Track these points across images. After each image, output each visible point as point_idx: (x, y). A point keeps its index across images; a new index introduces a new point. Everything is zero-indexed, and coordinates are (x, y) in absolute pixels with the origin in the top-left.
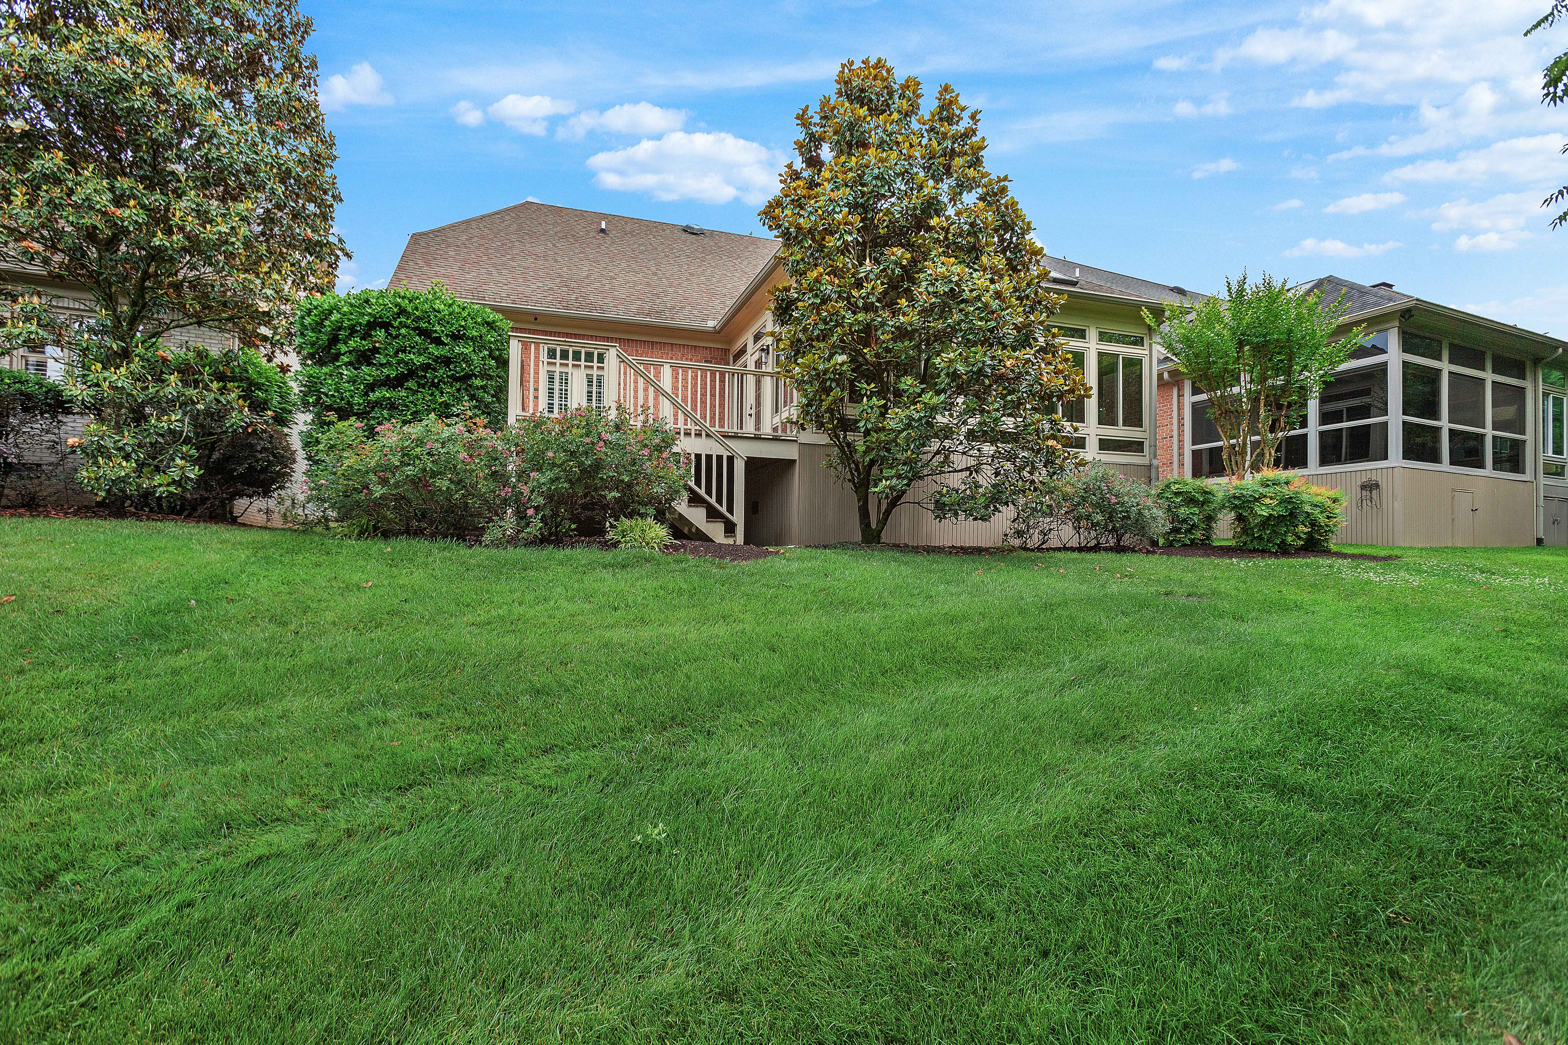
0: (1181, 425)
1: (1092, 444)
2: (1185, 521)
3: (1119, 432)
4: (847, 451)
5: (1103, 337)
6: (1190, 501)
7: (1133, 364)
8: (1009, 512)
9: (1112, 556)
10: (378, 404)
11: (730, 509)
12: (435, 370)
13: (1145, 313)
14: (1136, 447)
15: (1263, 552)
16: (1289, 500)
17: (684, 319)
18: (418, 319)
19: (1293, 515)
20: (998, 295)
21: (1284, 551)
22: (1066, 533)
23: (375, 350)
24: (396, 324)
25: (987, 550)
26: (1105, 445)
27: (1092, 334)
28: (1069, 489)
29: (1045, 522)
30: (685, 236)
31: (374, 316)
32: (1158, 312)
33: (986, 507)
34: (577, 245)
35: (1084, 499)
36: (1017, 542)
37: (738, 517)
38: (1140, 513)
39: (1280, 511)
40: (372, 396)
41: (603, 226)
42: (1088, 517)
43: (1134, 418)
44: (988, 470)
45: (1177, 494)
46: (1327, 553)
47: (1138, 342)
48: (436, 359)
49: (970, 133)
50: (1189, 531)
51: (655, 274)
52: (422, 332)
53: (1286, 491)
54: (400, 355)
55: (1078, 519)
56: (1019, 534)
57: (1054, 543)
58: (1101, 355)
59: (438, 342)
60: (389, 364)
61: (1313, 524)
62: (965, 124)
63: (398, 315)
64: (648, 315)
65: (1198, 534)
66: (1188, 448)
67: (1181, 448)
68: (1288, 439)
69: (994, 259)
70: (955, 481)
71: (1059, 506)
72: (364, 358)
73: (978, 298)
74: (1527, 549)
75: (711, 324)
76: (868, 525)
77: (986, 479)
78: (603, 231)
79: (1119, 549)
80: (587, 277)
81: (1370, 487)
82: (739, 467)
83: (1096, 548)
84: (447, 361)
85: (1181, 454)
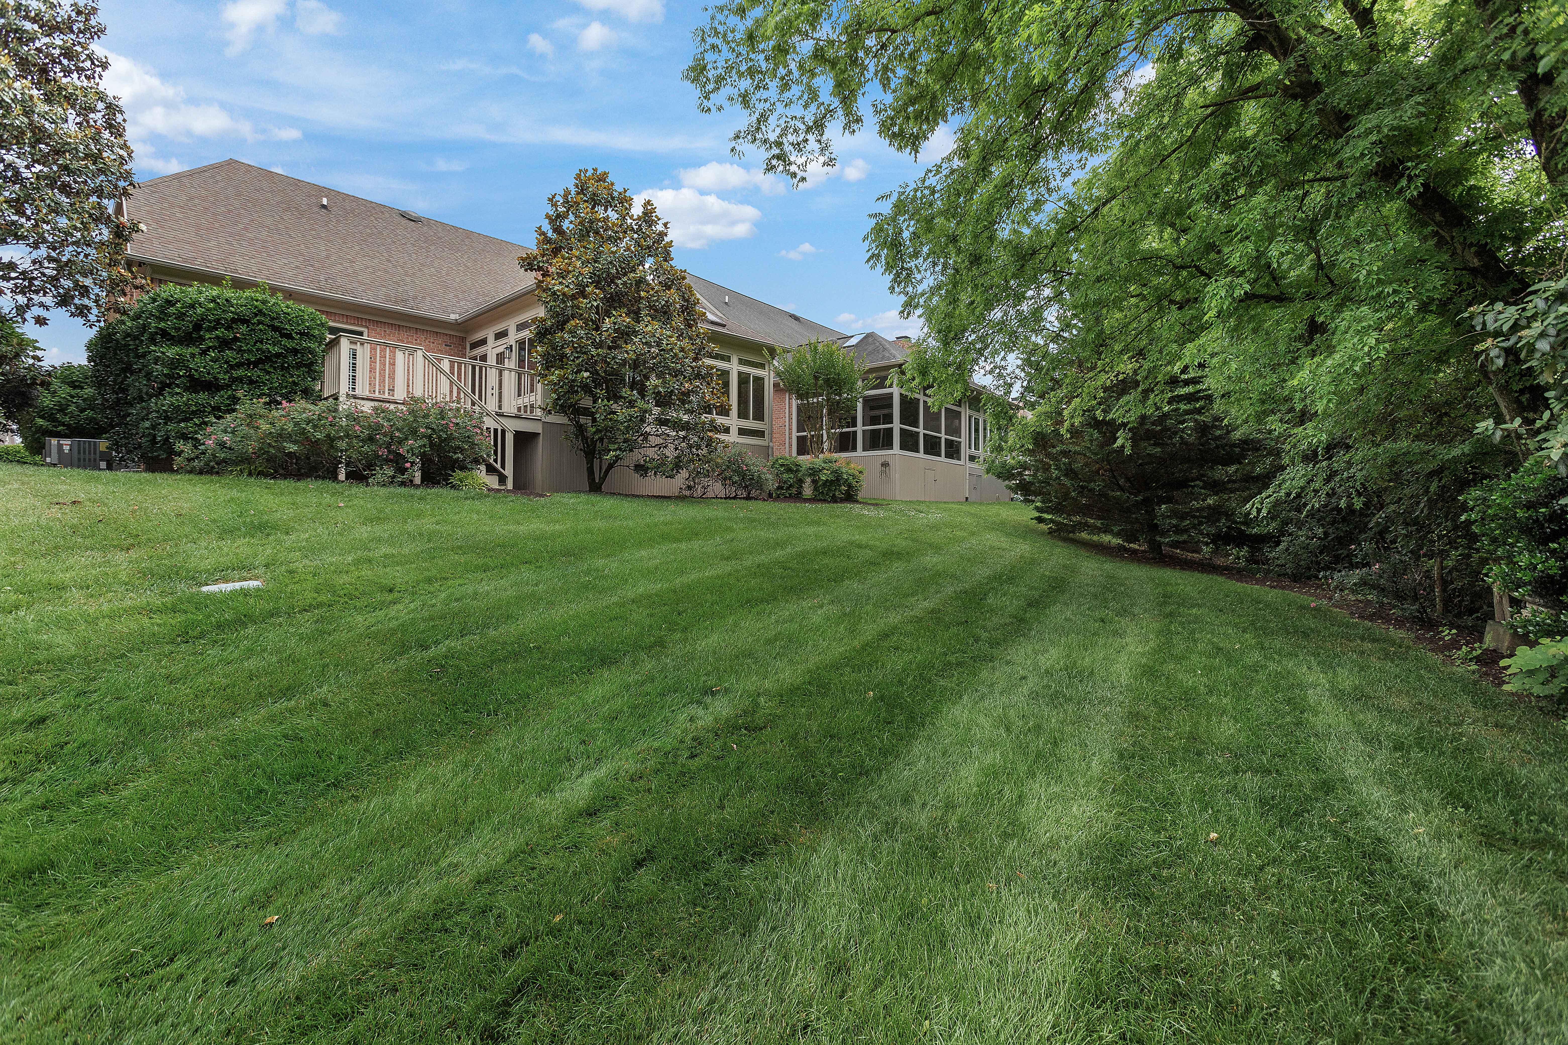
0: (790, 419)
1: (734, 431)
2: (785, 482)
3: (750, 424)
4: (581, 429)
5: (741, 362)
6: (789, 470)
7: (759, 380)
8: (684, 473)
9: (743, 501)
10: (240, 380)
11: (503, 467)
12: (285, 357)
13: (765, 352)
14: (760, 434)
15: (825, 501)
16: (836, 472)
17: (427, 309)
18: (273, 319)
19: (838, 480)
20: (682, 350)
21: (834, 500)
22: (717, 488)
23: (236, 339)
24: (255, 320)
25: (669, 497)
26: (742, 432)
27: (735, 359)
28: (719, 460)
29: (705, 481)
30: (404, 221)
31: (237, 314)
32: (772, 351)
33: (672, 470)
34: (304, 220)
35: (728, 467)
36: (688, 493)
37: (509, 472)
38: (759, 477)
39: (831, 477)
40: (235, 374)
41: (325, 201)
42: (730, 478)
43: (759, 416)
44: (671, 447)
45: (782, 465)
46: (857, 501)
47: (762, 366)
48: (287, 350)
49: (662, 235)
50: (788, 488)
51: (388, 261)
52: (275, 329)
53: (835, 466)
54: (258, 344)
55: (725, 479)
56: (689, 488)
57: (710, 494)
58: (740, 374)
59: (289, 336)
60: (249, 351)
61: (850, 486)
62: (660, 227)
63: (256, 315)
64: (396, 302)
65: (794, 491)
66: (795, 434)
67: (790, 434)
68: (841, 433)
69: (678, 322)
70: (651, 453)
71: (713, 471)
72: (224, 344)
73: (671, 350)
74: (959, 503)
75: (453, 317)
76: (594, 479)
77: (670, 453)
78: (324, 207)
79: (748, 498)
80: (328, 257)
81: (885, 465)
82: (510, 438)
83: (735, 498)
84: (295, 351)
85: (790, 438)
